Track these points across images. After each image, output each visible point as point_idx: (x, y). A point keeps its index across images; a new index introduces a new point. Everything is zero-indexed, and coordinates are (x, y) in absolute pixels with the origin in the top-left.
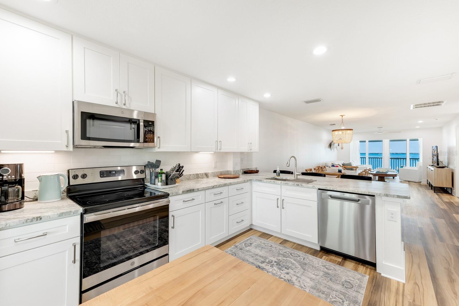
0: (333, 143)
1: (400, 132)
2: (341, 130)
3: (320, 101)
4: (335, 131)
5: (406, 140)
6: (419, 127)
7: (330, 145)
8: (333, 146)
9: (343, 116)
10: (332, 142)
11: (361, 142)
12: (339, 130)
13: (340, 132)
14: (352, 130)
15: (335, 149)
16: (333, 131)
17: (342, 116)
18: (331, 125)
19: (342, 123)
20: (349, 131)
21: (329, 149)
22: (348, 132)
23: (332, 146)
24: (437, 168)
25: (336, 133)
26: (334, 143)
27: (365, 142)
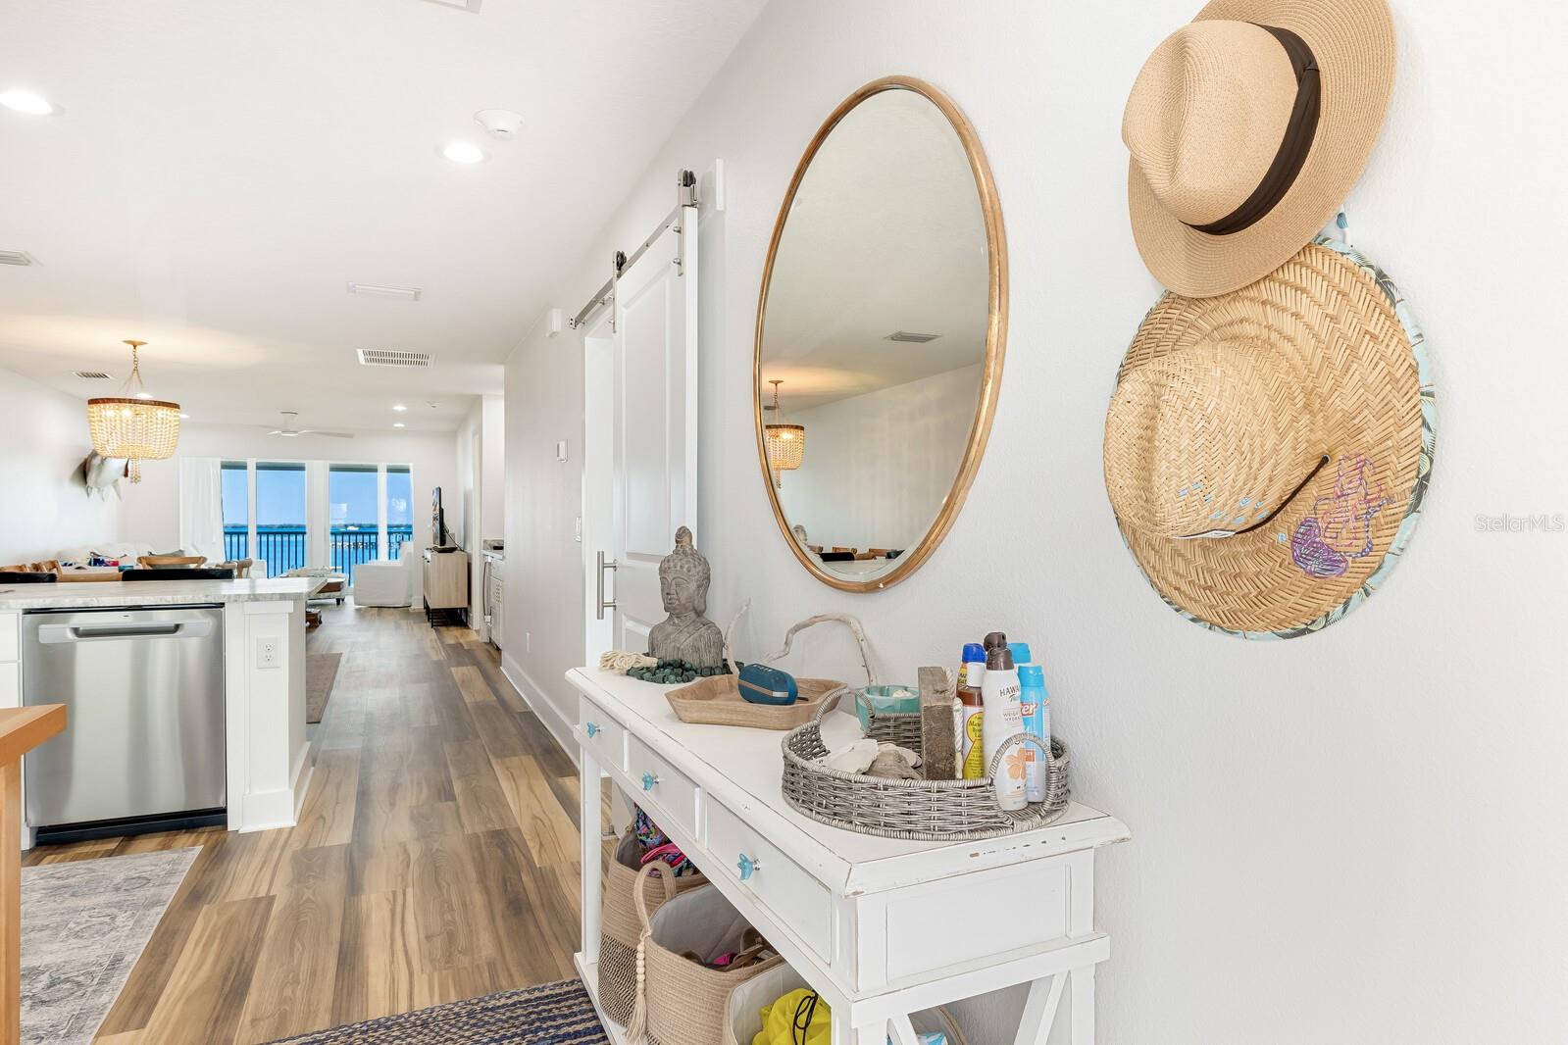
0: (96, 461)
1: (350, 436)
2: (135, 402)
3: (28, 263)
4: (102, 406)
5: (375, 470)
6: (402, 425)
7: (83, 472)
8: (98, 475)
9: (138, 347)
10: (94, 454)
11: (226, 466)
12: (120, 401)
13: (127, 411)
14: (176, 406)
15: (110, 491)
16: (93, 402)
17: (135, 347)
18: (88, 376)
19: (135, 374)
20: (165, 412)
21: (77, 490)
22: (162, 412)
23: (92, 477)
24: (440, 552)
25: (109, 411)
26: (103, 460)
27: (243, 467)
